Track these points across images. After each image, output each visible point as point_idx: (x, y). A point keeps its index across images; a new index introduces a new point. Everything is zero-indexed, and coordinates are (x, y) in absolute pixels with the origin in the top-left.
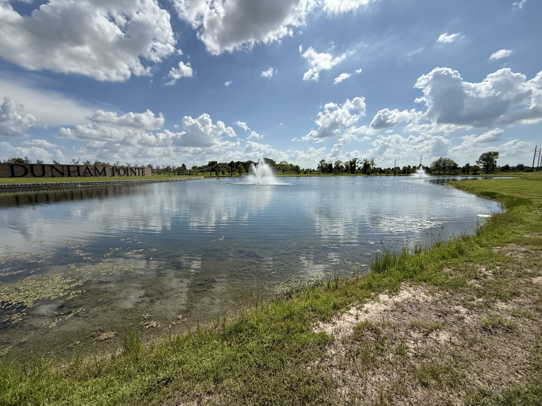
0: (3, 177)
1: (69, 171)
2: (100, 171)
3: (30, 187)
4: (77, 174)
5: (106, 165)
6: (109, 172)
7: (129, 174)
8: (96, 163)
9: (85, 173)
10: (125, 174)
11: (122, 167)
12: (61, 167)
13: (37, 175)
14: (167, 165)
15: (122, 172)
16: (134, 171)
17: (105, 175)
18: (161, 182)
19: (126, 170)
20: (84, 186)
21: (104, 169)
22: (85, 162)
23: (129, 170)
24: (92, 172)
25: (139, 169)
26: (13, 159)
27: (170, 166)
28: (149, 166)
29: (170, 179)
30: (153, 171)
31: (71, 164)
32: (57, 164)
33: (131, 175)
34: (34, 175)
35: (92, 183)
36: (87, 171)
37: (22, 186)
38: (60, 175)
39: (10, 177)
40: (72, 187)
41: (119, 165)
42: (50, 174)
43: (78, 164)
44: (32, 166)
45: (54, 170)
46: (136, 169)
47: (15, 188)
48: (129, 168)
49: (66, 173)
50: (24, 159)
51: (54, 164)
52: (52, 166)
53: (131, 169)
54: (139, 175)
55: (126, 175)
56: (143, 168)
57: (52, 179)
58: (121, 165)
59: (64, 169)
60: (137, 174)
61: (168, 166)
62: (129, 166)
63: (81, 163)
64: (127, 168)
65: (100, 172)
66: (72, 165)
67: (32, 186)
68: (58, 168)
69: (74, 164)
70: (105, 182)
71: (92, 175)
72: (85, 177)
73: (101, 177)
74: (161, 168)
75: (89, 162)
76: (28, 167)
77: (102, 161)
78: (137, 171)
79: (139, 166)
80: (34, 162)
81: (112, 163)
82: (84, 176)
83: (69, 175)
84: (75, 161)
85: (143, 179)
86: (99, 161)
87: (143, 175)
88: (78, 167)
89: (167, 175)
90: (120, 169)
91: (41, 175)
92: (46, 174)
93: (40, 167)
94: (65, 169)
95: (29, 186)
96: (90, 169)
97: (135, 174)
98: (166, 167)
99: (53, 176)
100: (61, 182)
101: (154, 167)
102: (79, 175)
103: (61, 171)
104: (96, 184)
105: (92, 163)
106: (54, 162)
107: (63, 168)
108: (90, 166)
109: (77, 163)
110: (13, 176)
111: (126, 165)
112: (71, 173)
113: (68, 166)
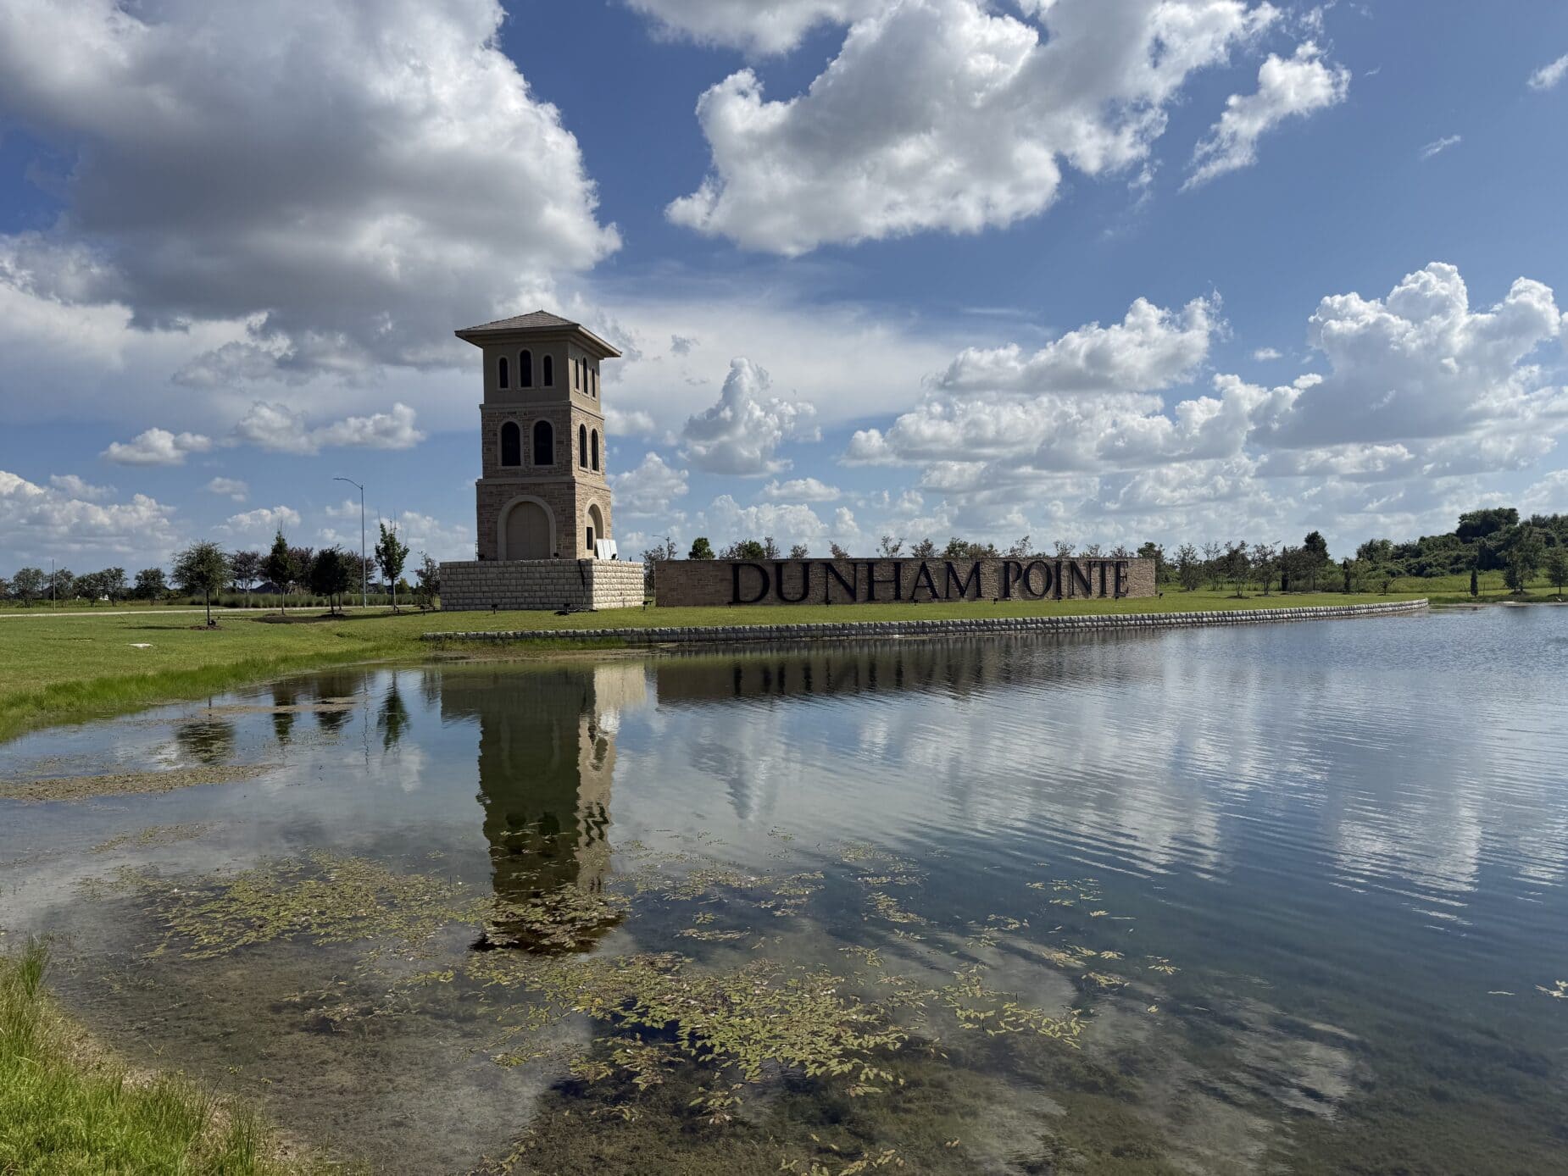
0: (712, 604)
1: (871, 582)
2: (963, 576)
3: (770, 639)
4: (892, 592)
5: (985, 553)
6: (990, 581)
7: (1065, 590)
8: (952, 549)
9: (916, 587)
10: (1047, 589)
11: (1039, 562)
12: (851, 567)
13: (789, 597)
14: (1228, 545)
15: (1037, 581)
16: (1084, 573)
17: (979, 595)
18: (1198, 623)
19: (1053, 573)
20: (910, 638)
21: (976, 571)
22: (919, 545)
23: (1065, 573)
24: (936, 583)
25: (1103, 564)
26: (741, 547)
27: (1243, 545)
28: (1149, 552)
29: (1240, 609)
30: (1163, 574)
31: (876, 556)
32: (840, 557)
33: (1071, 594)
34: (783, 599)
35: (934, 626)
36: (923, 579)
37: (751, 635)
38: (847, 597)
39: (730, 604)
40: (876, 641)
41: (1029, 552)
42: (821, 592)
43: (896, 555)
44: (780, 565)
45: (831, 577)
46: (1090, 564)
47: (737, 640)
48: (1065, 563)
49: (862, 588)
50: (764, 545)
51: (832, 556)
52: (827, 565)
53: (1073, 566)
54: (1103, 592)
55: (1050, 594)
56: (1119, 563)
57: (823, 609)
58: (1036, 553)
59: (859, 576)
60: (1096, 588)
61: (1235, 546)
62: (1064, 554)
63: (906, 552)
64: (1058, 565)
65: (963, 582)
66: (882, 560)
67: (774, 635)
68: (844, 571)
69: (885, 556)
70: (978, 624)
71: (935, 596)
72: (916, 601)
73: (964, 602)
74: (1202, 557)
75: (930, 546)
76: (771, 570)
77: (971, 539)
78: (1096, 573)
79: (1106, 552)
80: (785, 554)
81: (1003, 546)
82: (913, 599)
83: (871, 598)
84: (891, 545)
85: (1118, 610)
86: (963, 540)
87: (1118, 594)
88: (898, 565)
89: (1229, 590)
90: (1030, 567)
91: (798, 596)
92: (811, 595)
93: (798, 572)
94: (862, 572)
95: (768, 635)
96: (931, 571)
97: (1087, 589)
98: (1225, 553)
99: (828, 602)
100: (847, 622)
101: (1170, 555)
102: (898, 597)
103: (850, 582)
104: (946, 632)
105: (940, 548)
106: (835, 549)
107: (855, 570)
108: (933, 560)
109: (896, 549)
110: (736, 600)
111: (1053, 553)
112: (876, 587)
113: (871, 564)
